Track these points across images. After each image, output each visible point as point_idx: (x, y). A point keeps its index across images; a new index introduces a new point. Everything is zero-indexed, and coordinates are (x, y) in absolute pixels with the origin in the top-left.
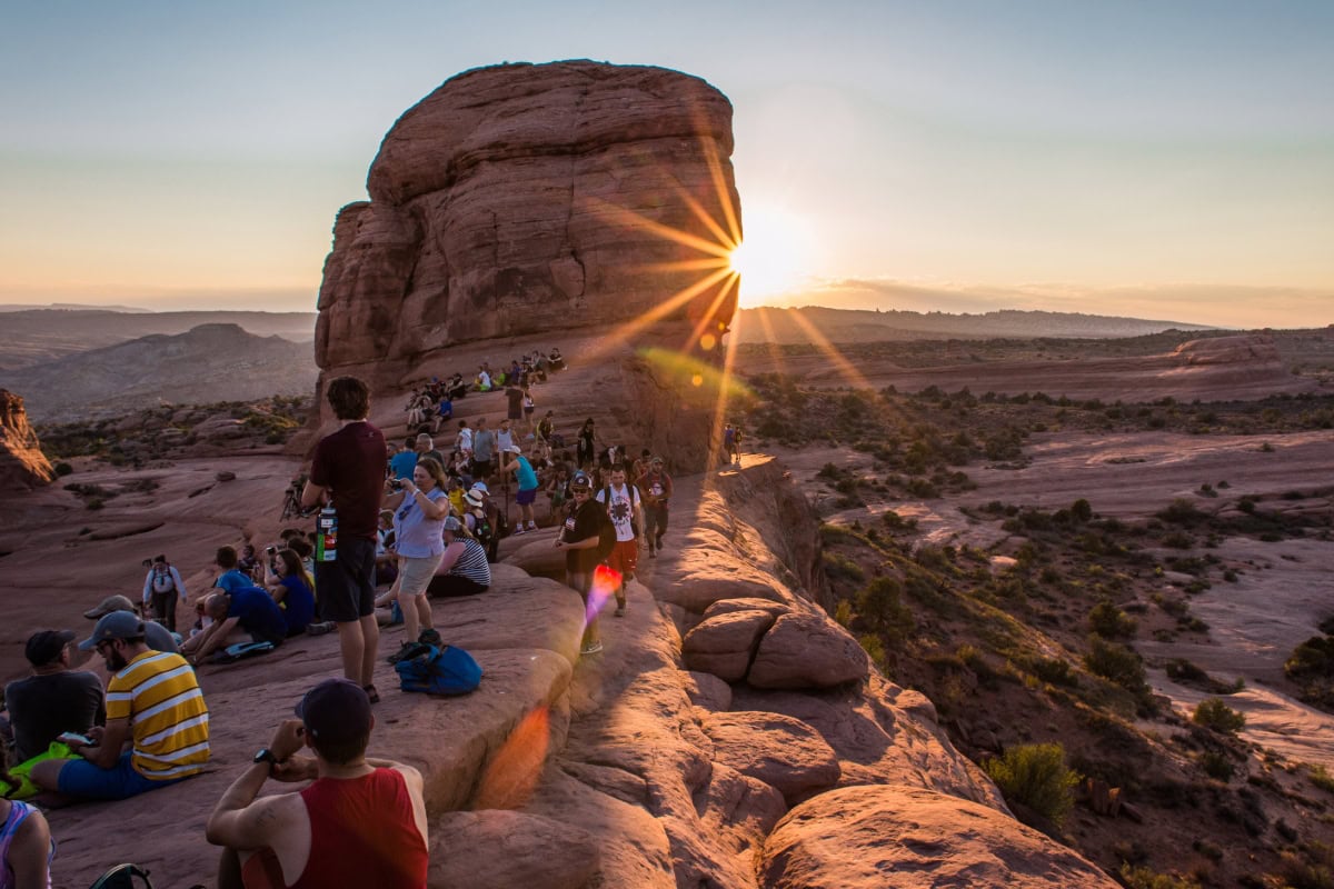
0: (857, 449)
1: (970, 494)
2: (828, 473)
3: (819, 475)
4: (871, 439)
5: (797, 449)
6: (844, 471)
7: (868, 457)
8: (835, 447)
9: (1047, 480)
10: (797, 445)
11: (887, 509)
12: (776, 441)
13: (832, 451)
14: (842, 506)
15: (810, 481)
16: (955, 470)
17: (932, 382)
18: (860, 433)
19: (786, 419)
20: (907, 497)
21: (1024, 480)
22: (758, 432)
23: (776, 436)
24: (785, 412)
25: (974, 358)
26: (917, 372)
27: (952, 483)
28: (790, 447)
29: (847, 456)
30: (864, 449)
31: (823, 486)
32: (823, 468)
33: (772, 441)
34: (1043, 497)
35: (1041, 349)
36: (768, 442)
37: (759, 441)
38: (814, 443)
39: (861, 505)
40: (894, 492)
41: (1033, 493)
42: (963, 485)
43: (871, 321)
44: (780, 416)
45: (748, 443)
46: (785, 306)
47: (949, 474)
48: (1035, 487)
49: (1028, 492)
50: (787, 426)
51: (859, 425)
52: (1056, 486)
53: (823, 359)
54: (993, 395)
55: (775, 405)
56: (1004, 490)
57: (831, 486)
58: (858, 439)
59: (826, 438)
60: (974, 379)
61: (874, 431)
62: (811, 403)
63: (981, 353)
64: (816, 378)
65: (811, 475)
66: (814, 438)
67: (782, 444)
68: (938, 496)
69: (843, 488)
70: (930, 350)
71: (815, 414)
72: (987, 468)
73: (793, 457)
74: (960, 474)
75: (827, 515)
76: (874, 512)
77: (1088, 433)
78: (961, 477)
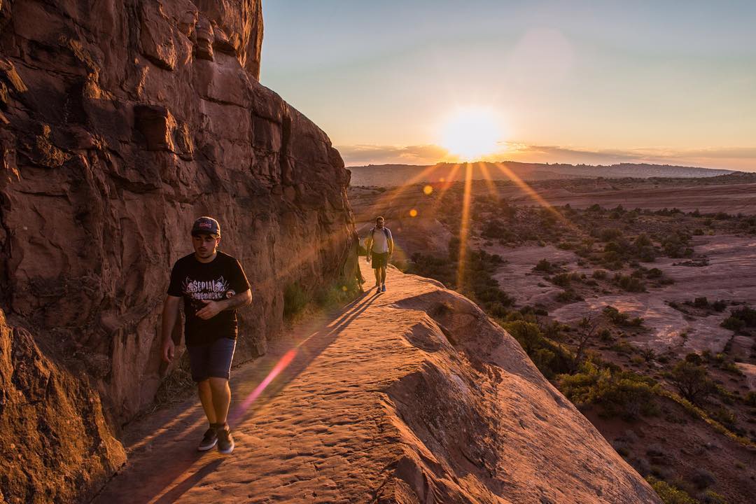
0: (560, 247)
1: (669, 288)
2: (543, 268)
3: (535, 269)
4: (569, 240)
5: (514, 247)
6: (554, 266)
7: (570, 255)
8: (543, 246)
9: (733, 276)
10: (514, 244)
11: (604, 304)
12: (498, 241)
13: (542, 249)
14: (562, 299)
15: (529, 275)
16: (650, 266)
17: (595, 203)
18: (560, 235)
19: (503, 225)
20: (616, 290)
21: (714, 276)
22: (482, 235)
23: (496, 237)
24: (501, 220)
25: (614, 188)
26: (583, 196)
27: (648, 278)
28: (508, 246)
29: (552, 253)
30: (566, 248)
31: (541, 280)
32: (538, 263)
33: (494, 241)
34: (736, 293)
35: (657, 184)
36: (491, 242)
37: (485, 241)
38: (527, 243)
39: (579, 299)
40: (602, 285)
41: (725, 288)
42: (659, 279)
43: (544, 169)
44: (498, 223)
45: (476, 242)
46: (493, 161)
47: (645, 270)
48: (726, 282)
49: (720, 287)
50: (505, 230)
51: (557, 230)
52: (744, 281)
53: (518, 189)
54: (639, 210)
55: (494, 215)
56: (699, 285)
57: (547, 279)
58: (558, 240)
59: (535, 239)
60: (624, 200)
61: (569, 234)
62: (519, 214)
63: (617, 186)
64: (516, 200)
65: (529, 269)
66: (526, 239)
67: (502, 243)
68: (643, 291)
69: (560, 282)
70: (585, 184)
71: (523, 222)
72: (674, 265)
73: (512, 254)
74: (655, 270)
75: (552, 310)
76: (593, 307)
77: (738, 236)
78: (656, 274)
